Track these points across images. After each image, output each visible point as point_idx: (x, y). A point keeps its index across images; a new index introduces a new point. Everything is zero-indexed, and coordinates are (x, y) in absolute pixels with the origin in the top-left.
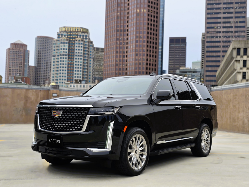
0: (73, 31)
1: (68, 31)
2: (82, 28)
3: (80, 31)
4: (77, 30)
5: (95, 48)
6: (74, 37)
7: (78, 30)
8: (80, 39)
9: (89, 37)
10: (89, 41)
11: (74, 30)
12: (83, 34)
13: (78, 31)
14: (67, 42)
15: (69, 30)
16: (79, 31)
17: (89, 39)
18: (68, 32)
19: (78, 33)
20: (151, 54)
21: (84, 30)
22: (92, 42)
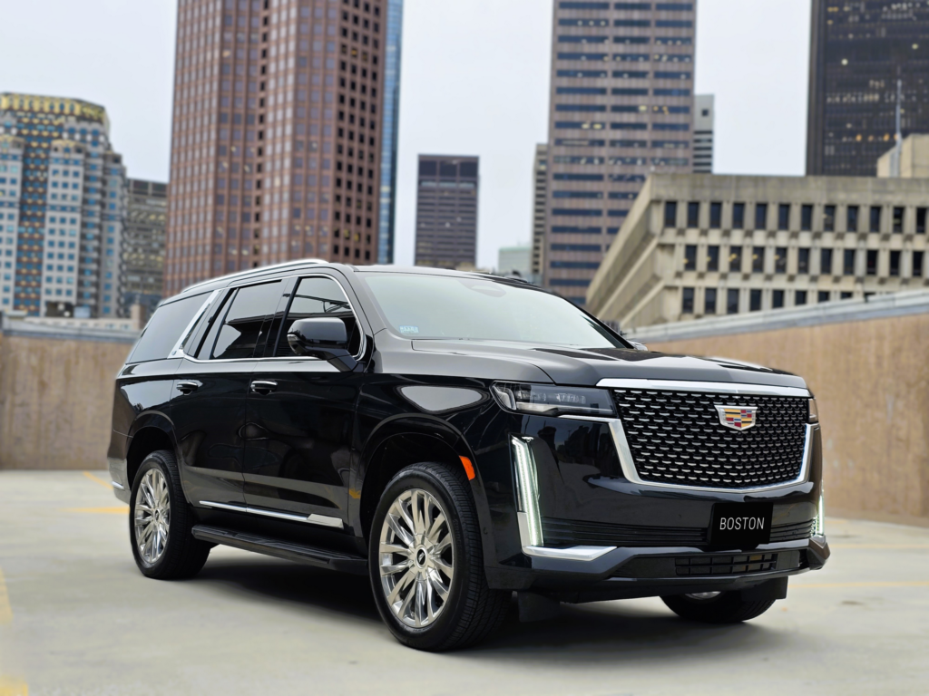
0: (42, 111)
1: (21, 109)
2: (79, 102)
3: (72, 114)
4: (57, 110)
5: (129, 180)
6: (45, 134)
7: (62, 107)
8: (72, 144)
9: (107, 138)
10: (109, 153)
11: (47, 109)
12: (84, 125)
13: (61, 114)
14: (19, 152)
15: (26, 107)
16: (67, 110)
17: (109, 147)
18: (20, 114)
19: (62, 120)
20: (353, 212)
21: (88, 111)
22: (117, 159)
